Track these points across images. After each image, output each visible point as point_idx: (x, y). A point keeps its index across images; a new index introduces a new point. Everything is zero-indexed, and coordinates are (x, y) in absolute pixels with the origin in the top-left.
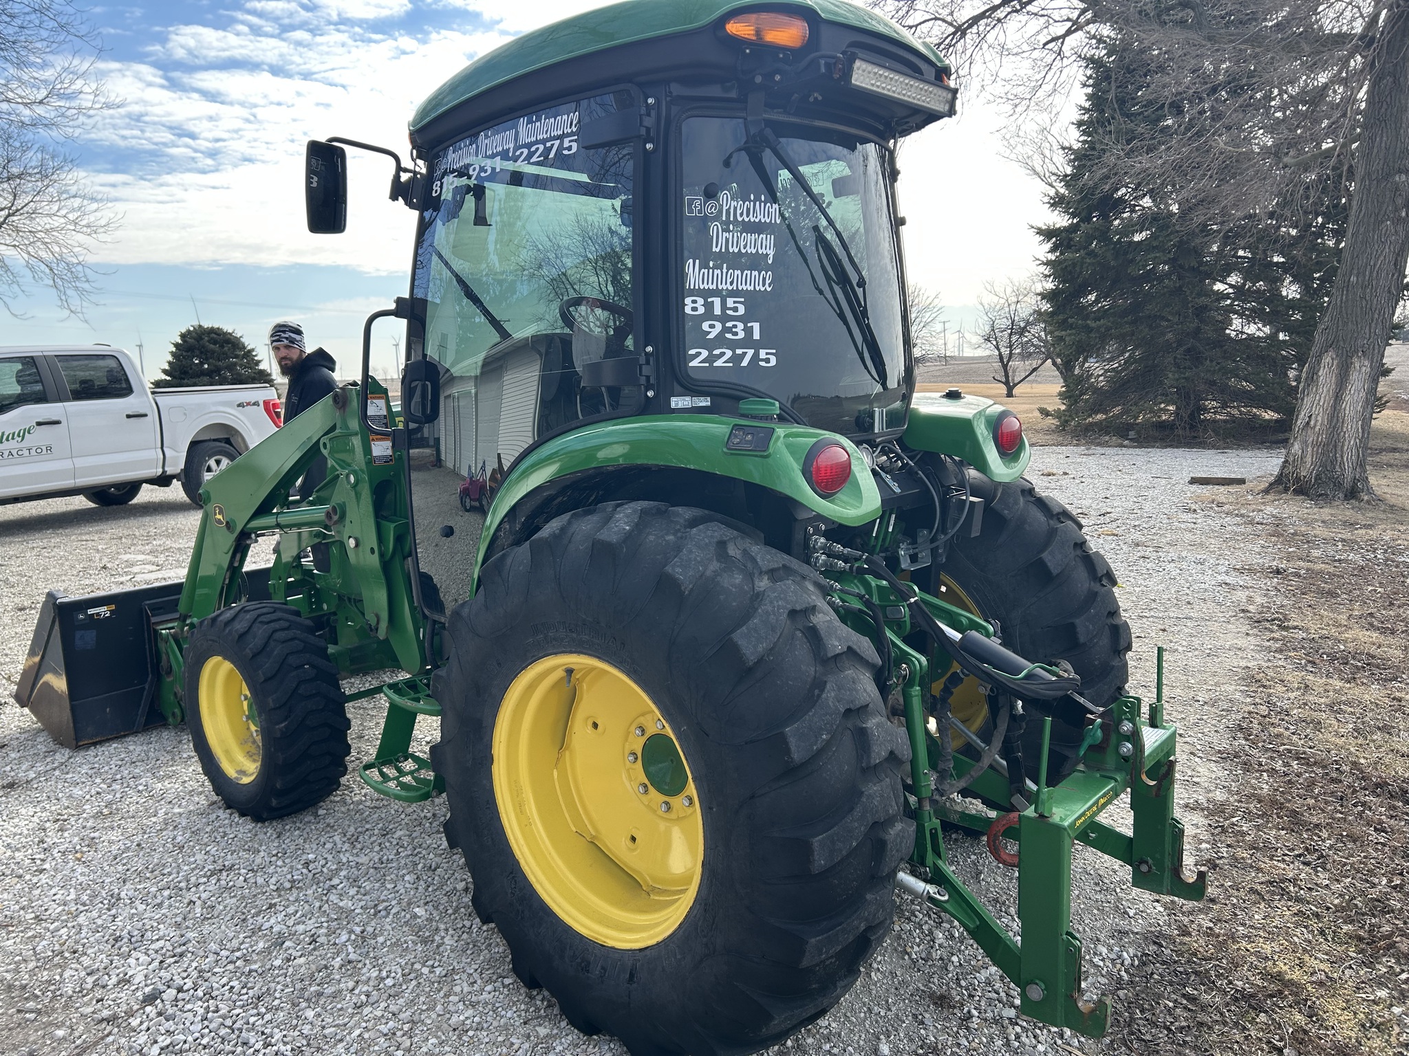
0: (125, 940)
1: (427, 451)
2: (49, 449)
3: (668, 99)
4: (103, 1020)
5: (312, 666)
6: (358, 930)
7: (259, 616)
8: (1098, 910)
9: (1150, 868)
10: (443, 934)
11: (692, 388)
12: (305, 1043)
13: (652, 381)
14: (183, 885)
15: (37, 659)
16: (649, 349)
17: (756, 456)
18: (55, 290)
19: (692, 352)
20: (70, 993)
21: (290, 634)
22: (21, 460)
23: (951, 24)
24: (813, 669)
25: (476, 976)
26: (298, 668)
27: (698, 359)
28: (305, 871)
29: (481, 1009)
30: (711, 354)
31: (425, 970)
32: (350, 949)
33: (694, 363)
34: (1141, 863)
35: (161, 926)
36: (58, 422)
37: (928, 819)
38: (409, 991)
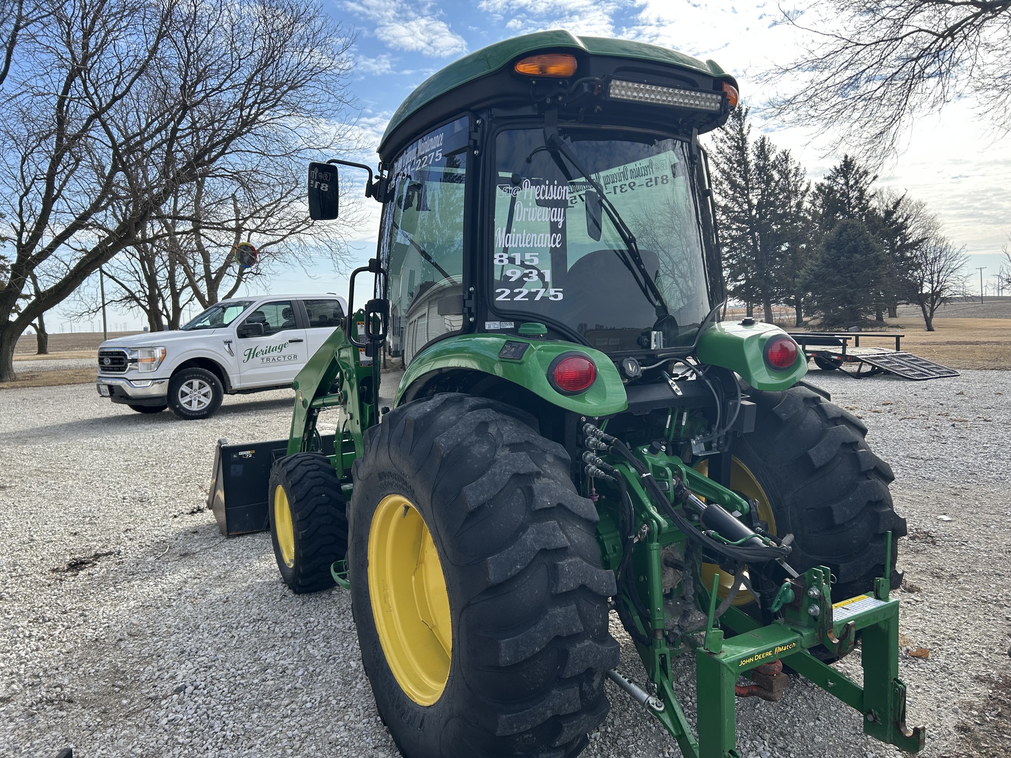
0: (187, 653)
1: (399, 359)
2: (295, 357)
3: (490, 119)
4: (150, 698)
5: (327, 495)
6: (311, 669)
7: (302, 461)
8: (844, 748)
9: (875, 718)
10: (358, 681)
11: (502, 316)
12: (243, 733)
13: (473, 311)
14: (235, 626)
15: (214, 481)
16: (471, 289)
17: (514, 363)
18: (331, 260)
19: (499, 291)
20: (143, 679)
21: (317, 473)
22: (279, 363)
23: (934, 34)
24: (522, 517)
25: (362, 711)
26: (317, 496)
27: (502, 296)
28: (303, 628)
29: (353, 733)
30: (512, 292)
31: (334, 702)
32: (300, 681)
33: (500, 299)
34: (868, 713)
35: (210, 648)
36: (301, 341)
37: (659, 646)
38: (317, 713)
